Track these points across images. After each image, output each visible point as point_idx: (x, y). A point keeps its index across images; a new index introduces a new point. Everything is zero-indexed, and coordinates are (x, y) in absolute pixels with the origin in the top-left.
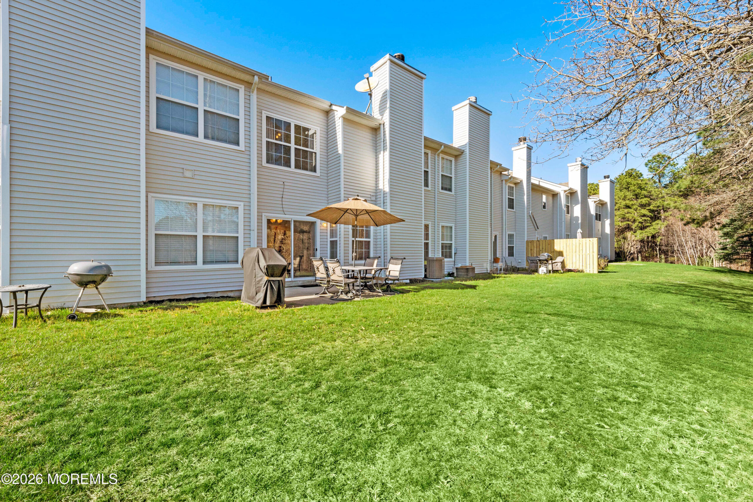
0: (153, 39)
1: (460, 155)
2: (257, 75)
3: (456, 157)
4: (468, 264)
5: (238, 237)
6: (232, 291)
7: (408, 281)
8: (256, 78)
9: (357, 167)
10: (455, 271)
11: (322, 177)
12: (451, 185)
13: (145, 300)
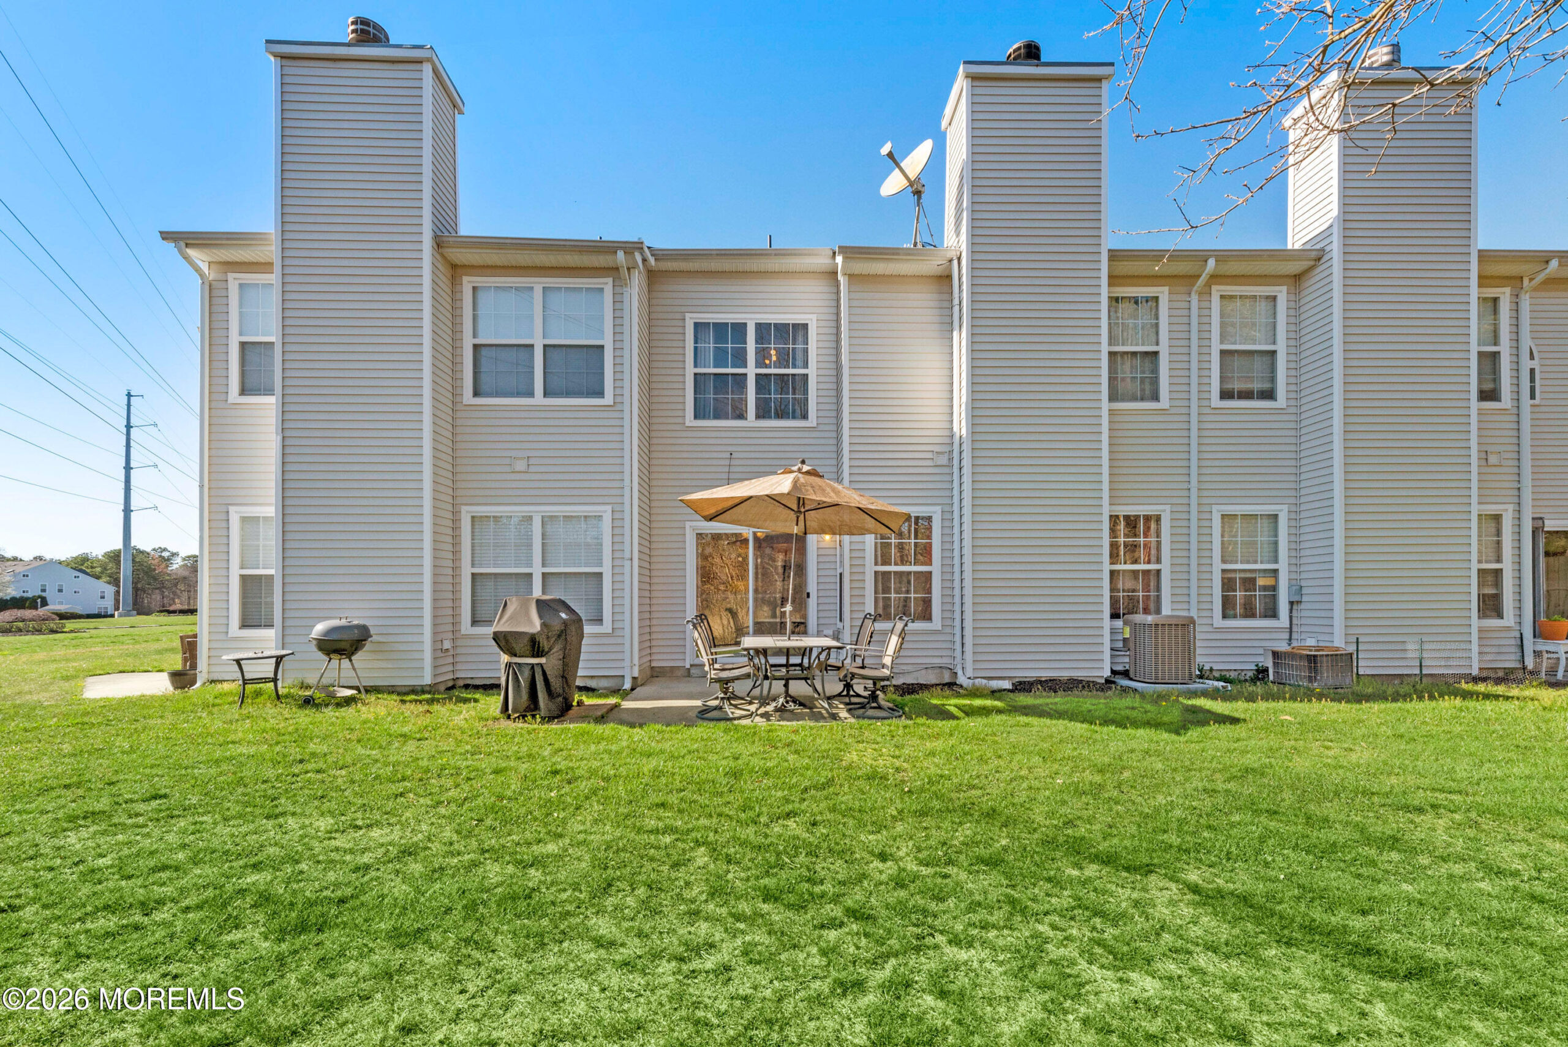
0: (454, 250)
1: (1311, 269)
2: (621, 248)
3: (1297, 279)
4: (1339, 641)
5: (601, 574)
6: (592, 677)
7: (1007, 685)
8: (621, 254)
9: (894, 387)
10: (1269, 663)
11: (821, 427)
12: (1273, 379)
13: (427, 680)
